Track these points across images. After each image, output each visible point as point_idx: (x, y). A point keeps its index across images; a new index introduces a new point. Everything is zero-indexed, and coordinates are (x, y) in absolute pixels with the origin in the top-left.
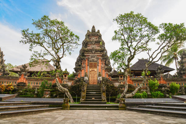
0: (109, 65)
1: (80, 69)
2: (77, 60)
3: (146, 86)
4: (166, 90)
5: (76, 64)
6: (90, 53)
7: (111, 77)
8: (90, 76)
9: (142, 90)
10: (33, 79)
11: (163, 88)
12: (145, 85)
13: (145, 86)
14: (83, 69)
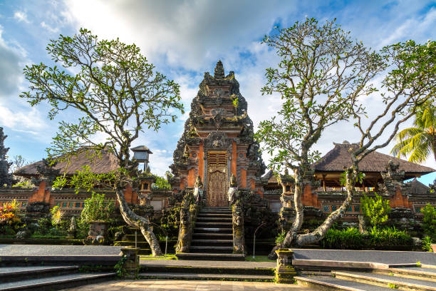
0: (259, 159)
1: (186, 169)
2: (178, 146)
3: (357, 213)
4: (412, 226)
5: (175, 157)
6: (210, 127)
7: (262, 189)
8: (211, 185)
9: (344, 223)
10: (67, 194)
11: (404, 219)
12: (353, 209)
13: (353, 213)
14: (192, 168)
